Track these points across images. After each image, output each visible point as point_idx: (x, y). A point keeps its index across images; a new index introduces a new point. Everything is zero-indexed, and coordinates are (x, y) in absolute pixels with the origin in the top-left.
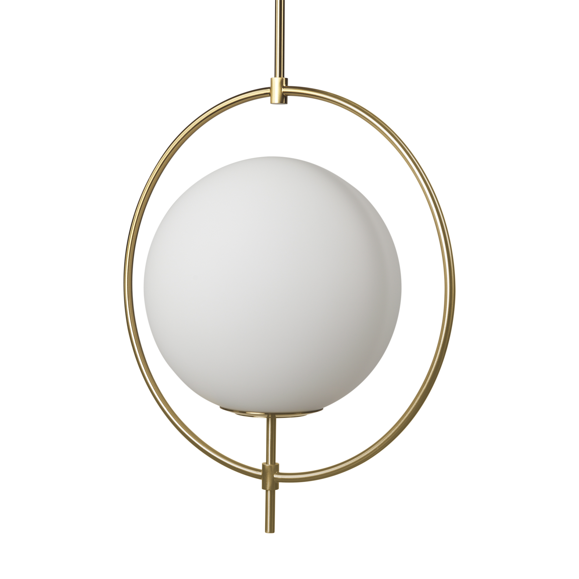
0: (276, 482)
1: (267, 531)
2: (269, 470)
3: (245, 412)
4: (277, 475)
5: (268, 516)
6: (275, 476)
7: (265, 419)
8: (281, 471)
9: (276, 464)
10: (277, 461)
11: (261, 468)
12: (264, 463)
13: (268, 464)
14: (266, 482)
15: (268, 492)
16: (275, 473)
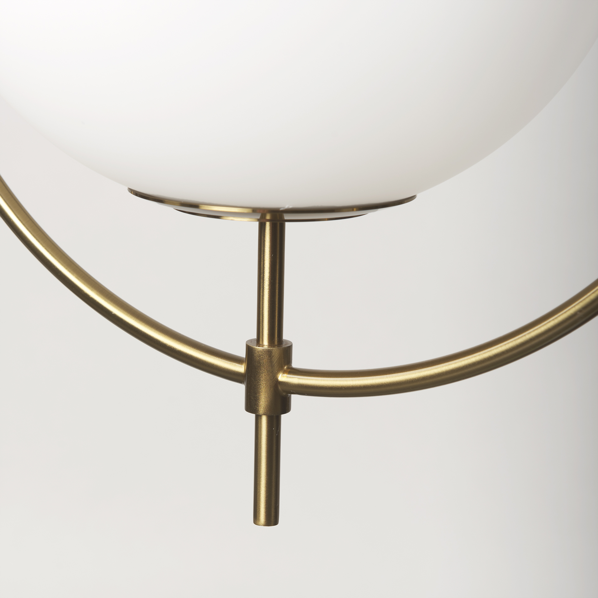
0: (284, 394)
1: (259, 520)
2: (265, 361)
3: (195, 206)
4: (285, 375)
5: (260, 481)
6: (283, 377)
7: (256, 225)
8: (296, 364)
9: (284, 346)
10: (286, 336)
11: (242, 353)
12: (251, 341)
13: (263, 346)
14: (256, 394)
15: (261, 419)
16: (281, 369)
